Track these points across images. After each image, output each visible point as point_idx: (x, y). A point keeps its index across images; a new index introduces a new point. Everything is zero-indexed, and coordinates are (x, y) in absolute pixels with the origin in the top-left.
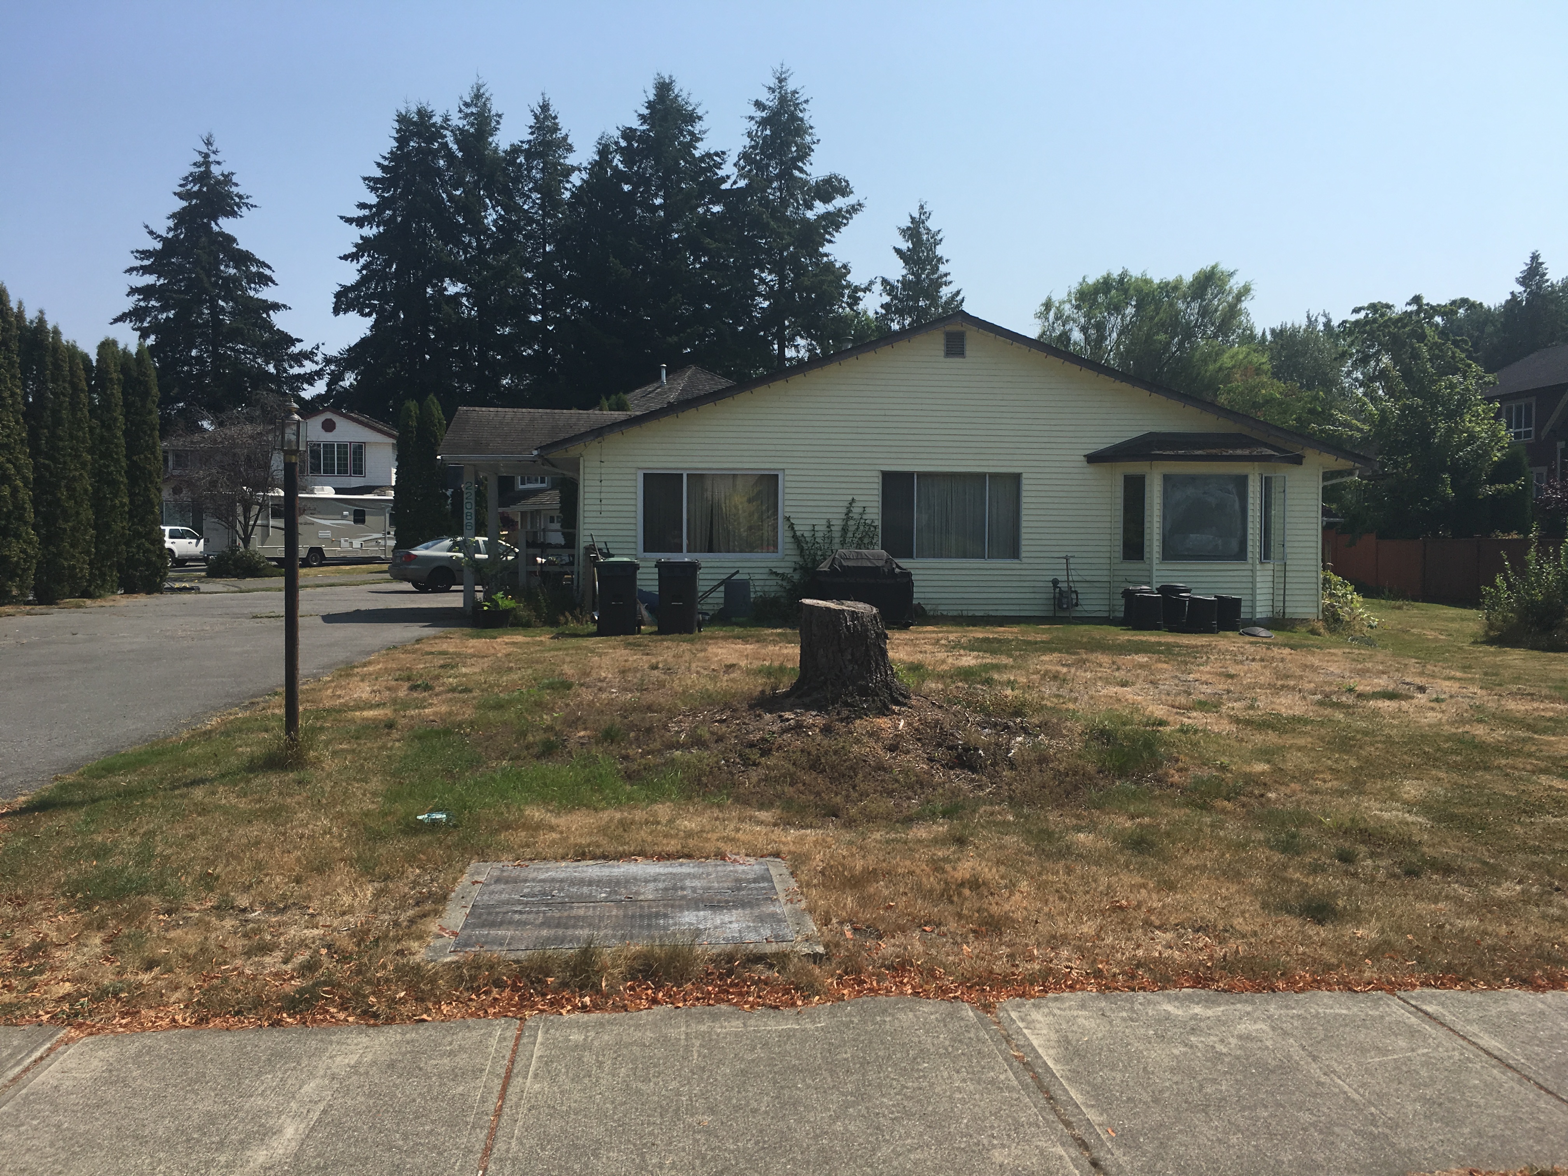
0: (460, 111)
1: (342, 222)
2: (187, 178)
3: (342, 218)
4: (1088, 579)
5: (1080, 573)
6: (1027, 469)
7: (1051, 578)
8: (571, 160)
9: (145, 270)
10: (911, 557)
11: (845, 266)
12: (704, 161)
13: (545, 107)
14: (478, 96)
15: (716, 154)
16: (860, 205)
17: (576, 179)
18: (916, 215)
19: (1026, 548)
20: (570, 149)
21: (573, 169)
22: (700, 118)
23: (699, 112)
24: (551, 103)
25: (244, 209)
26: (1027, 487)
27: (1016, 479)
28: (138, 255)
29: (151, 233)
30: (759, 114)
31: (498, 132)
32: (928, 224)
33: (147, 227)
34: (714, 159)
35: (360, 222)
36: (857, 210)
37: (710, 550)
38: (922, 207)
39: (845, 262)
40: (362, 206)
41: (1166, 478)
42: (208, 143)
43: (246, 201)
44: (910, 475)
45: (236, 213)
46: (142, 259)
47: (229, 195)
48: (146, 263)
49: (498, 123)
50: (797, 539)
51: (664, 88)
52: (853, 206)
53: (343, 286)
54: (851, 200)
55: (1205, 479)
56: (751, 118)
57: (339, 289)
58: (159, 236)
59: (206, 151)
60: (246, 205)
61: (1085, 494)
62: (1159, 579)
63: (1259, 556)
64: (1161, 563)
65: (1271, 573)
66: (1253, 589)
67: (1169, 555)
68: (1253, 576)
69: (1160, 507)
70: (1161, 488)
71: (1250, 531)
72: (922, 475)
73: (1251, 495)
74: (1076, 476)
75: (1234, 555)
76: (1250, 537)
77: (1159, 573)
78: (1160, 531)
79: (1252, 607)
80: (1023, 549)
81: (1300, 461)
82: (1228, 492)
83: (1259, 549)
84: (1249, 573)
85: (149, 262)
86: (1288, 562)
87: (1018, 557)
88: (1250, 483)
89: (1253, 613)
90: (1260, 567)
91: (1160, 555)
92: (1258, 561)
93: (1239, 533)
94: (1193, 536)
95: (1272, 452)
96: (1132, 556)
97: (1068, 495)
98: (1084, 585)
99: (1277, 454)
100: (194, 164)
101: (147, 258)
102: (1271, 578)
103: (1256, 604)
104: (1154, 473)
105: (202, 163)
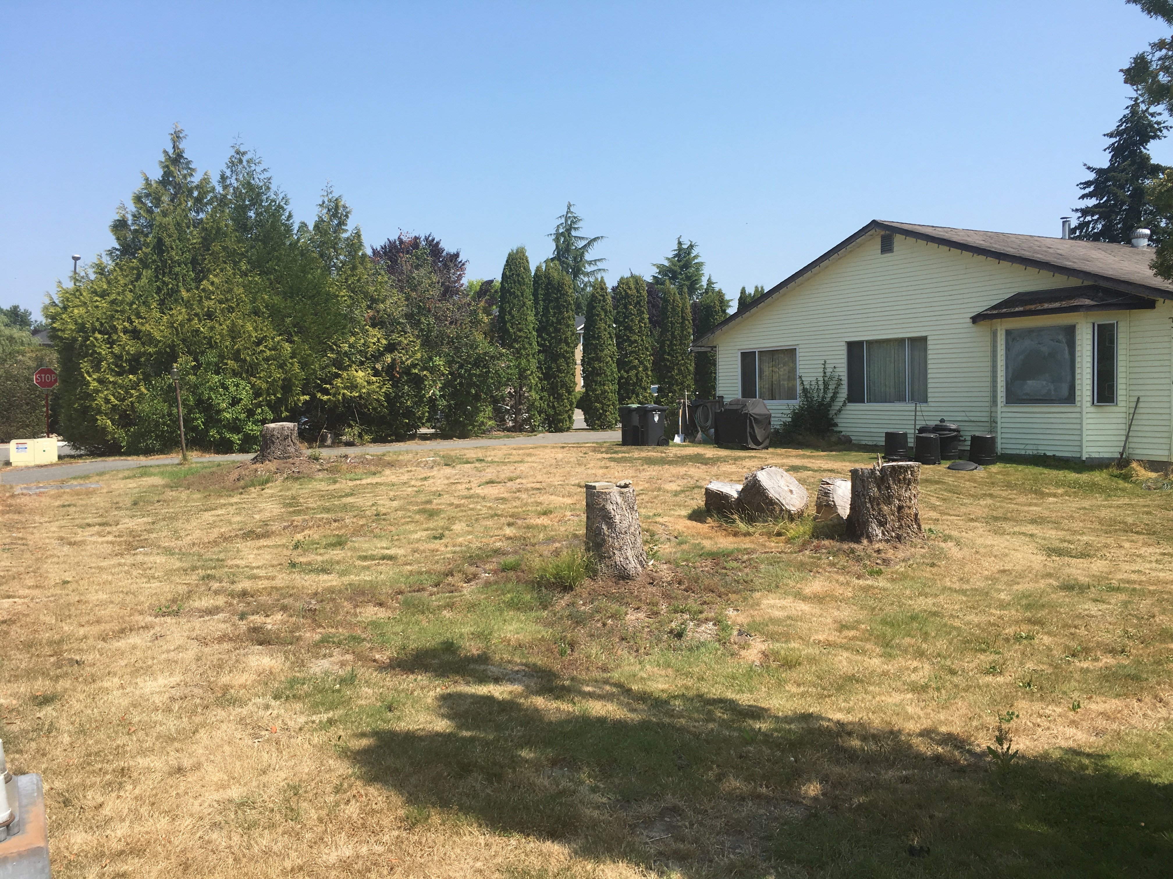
2: (1121, 120)
4: (972, 419)
5: (968, 414)
6: (931, 333)
7: (940, 418)
9: (1090, 195)
10: (863, 401)
19: (931, 395)
25: (1165, 131)
26: (931, 345)
27: (923, 340)
28: (1082, 186)
29: (1089, 168)
33: (1085, 165)
37: (773, 398)
41: (1008, 333)
44: (861, 343)
45: (1159, 137)
46: (1084, 188)
47: (1150, 125)
48: (1087, 190)
50: (805, 390)
55: (1039, 330)
58: (1094, 169)
60: (1166, 127)
61: (971, 350)
62: (1003, 420)
63: (1089, 399)
64: (1005, 406)
65: (1124, 415)
66: (1081, 430)
67: (1012, 398)
68: (1081, 418)
69: (1004, 358)
70: (1003, 342)
71: (1077, 377)
72: (869, 342)
73: (1078, 342)
74: (965, 335)
75: (1065, 399)
76: (1077, 382)
77: (1004, 415)
78: (1004, 379)
79: (1081, 446)
80: (929, 395)
81: (1150, 305)
82: (1059, 341)
83: (1089, 393)
84: (1078, 415)
85: (1092, 188)
86: (1141, 405)
87: (926, 402)
88: (1078, 332)
89: (1081, 452)
90: (1092, 409)
91: (1004, 399)
92: (1089, 404)
93: (1069, 378)
94: (1030, 382)
95: (1087, 302)
96: (994, 402)
97: (960, 350)
98: (959, 424)
99: (1095, 303)
100: (1127, 108)
101: (1089, 186)
102: (1124, 421)
103: (1085, 444)
104: (999, 329)
105: (1132, 106)
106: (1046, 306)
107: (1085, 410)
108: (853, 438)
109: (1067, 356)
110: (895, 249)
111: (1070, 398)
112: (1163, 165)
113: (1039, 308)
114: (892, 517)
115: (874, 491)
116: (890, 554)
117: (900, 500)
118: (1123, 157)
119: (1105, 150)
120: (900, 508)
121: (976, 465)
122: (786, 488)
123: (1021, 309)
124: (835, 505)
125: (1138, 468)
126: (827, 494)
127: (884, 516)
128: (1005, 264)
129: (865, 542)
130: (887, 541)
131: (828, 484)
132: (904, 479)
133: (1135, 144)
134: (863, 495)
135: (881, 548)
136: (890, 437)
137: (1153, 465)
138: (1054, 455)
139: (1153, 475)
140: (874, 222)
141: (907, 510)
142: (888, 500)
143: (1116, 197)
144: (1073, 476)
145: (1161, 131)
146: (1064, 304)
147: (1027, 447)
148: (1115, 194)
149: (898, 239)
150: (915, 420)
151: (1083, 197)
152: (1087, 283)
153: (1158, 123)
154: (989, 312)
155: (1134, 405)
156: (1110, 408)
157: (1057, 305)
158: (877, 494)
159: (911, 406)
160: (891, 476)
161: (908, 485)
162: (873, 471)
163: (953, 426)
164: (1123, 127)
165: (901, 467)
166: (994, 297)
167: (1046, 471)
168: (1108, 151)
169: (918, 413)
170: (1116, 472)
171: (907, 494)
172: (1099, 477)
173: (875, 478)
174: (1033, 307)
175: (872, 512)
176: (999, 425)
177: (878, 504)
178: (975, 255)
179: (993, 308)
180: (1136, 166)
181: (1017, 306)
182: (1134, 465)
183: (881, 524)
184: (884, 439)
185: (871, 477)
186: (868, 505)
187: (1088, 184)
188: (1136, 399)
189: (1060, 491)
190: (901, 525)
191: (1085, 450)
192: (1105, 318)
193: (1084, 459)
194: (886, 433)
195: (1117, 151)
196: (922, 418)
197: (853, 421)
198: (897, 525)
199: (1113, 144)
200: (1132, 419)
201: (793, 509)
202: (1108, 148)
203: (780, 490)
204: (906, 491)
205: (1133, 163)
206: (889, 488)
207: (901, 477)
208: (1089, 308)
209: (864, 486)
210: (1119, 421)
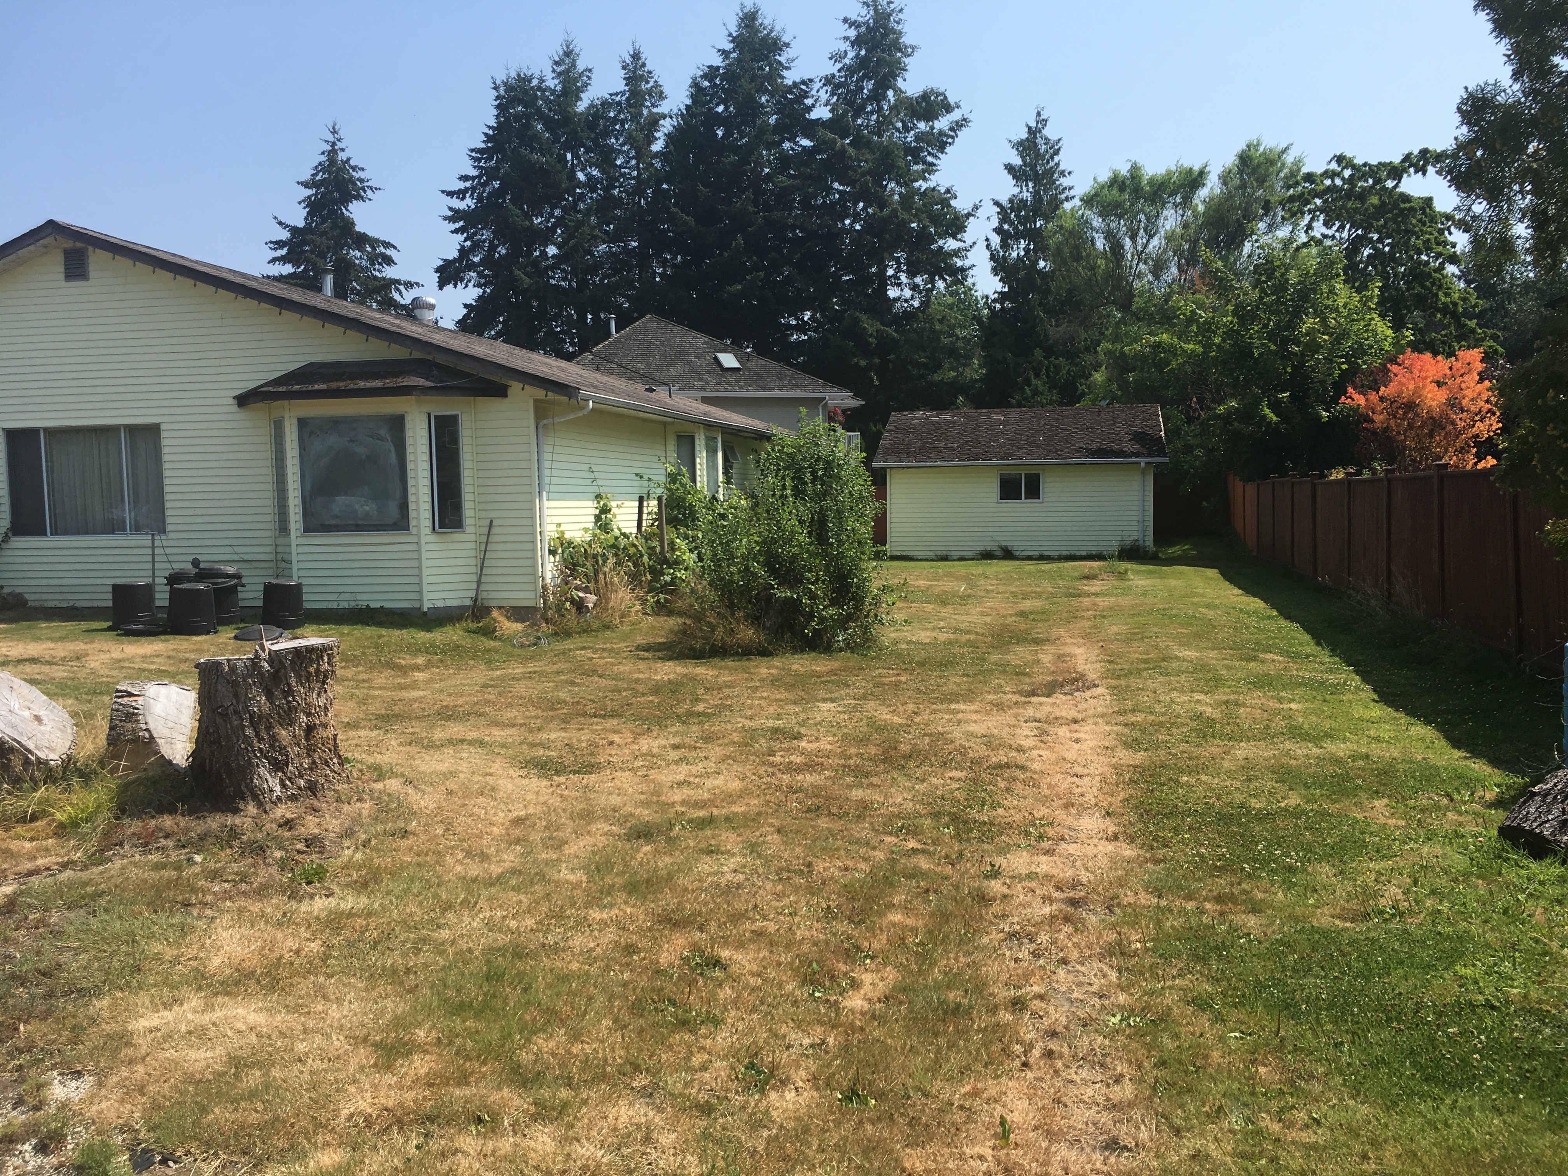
0: (554, 71)
1: (444, 196)
2: (316, 167)
3: (443, 192)
4: (246, 557)
5: (238, 550)
6: (166, 419)
7: (191, 558)
8: (664, 108)
9: (283, 259)
10: (43, 533)
11: (948, 191)
12: (791, 93)
13: (636, 56)
14: (568, 54)
15: (803, 82)
16: (965, 120)
17: (667, 126)
18: (1033, 124)
19: (172, 520)
20: (661, 96)
21: (664, 116)
22: (787, 45)
23: (785, 39)
24: (642, 50)
25: (369, 192)
26: (167, 439)
27: (153, 431)
28: (272, 246)
29: (280, 223)
30: (852, 33)
31: (589, 87)
32: (1046, 132)
33: (275, 218)
34: (801, 90)
35: (460, 194)
36: (962, 126)
38: (1039, 114)
39: (948, 185)
40: (464, 178)
41: (302, 423)
42: (334, 132)
43: (366, 184)
44: (36, 432)
45: (362, 198)
46: (275, 249)
47: (352, 181)
48: (281, 253)
49: (589, 78)
51: (749, 19)
52: (957, 123)
53: (445, 260)
54: (956, 115)
55: (351, 422)
56: (846, 38)
57: (441, 263)
58: (287, 226)
59: (332, 140)
60: (371, 188)
61: (236, 448)
62: (301, 557)
63: (429, 523)
64: (302, 536)
65: (472, 545)
66: (419, 568)
67: (313, 525)
68: (419, 551)
69: (297, 461)
70: (295, 436)
71: (411, 490)
72: (51, 432)
73: (409, 441)
74: (223, 425)
75: (395, 524)
76: (411, 499)
77: (300, 550)
78: (298, 493)
79: (420, 592)
80: (169, 520)
81: (501, 392)
82: (381, 439)
83: (428, 515)
84: (413, 547)
85: (284, 252)
86: (494, 530)
87: (164, 532)
88: (408, 425)
89: (421, 600)
90: (433, 538)
91: (300, 525)
92: (428, 531)
93: (398, 493)
94: (339, 499)
95: (422, 382)
96: (283, 527)
97: (221, 449)
98: (241, 565)
99: (429, 384)
100: (323, 153)
101: (281, 248)
102: (473, 553)
103: (426, 588)
104: (287, 416)
105: (330, 152)
106: (362, 384)
107: (424, 539)
108: (27, 597)
109: (393, 458)
110: (92, 274)
111: (401, 523)
112: (370, 234)
113: (352, 386)
114: (296, 749)
115: (260, 702)
116: (311, 826)
117: (309, 715)
118: (321, 216)
119: (300, 203)
120: (310, 729)
121: (280, 630)
122: (27, 714)
123: (324, 386)
124: (152, 737)
125: (502, 619)
126: (131, 716)
127: (282, 749)
128: (289, 316)
129: (252, 809)
130: (293, 798)
131: (130, 695)
132: (318, 671)
133: (335, 202)
134: (236, 712)
135: (289, 815)
136: (120, 591)
137: (518, 613)
138: (382, 607)
139: (519, 626)
140: (51, 223)
141: (322, 733)
142: (287, 717)
143: (315, 268)
144: (423, 636)
145: (365, 192)
146: (389, 383)
147: (341, 598)
148: (314, 265)
149: (96, 259)
150: (153, 562)
151: (274, 260)
152: (417, 355)
153: (362, 181)
154: (271, 389)
155: (486, 530)
156: (457, 536)
157: (377, 384)
158: (266, 708)
159: (144, 540)
160: (293, 670)
161: (324, 683)
162: (255, 662)
163: (230, 570)
164: (319, 177)
165: (310, 649)
166: (272, 367)
167: (383, 632)
168: (303, 205)
169: (157, 551)
170: (473, 626)
171: (322, 702)
172: (453, 634)
173: (261, 675)
174: (341, 384)
175: (256, 745)
176: (295, 566)
177: (269, 728)
178: (240, 297)
179: (277, 382)
180: (338, 231)
181: (316, 382)
182: (495, 614)
183: (278, 766)
184: (110, 596)
185: (251, 676)
186: (249, 732)
187: (279, 244)
188: (487, 523)
189: (420, 660)
190: (314, 762)
191: (426, 596)
192: (445, 406)
193: (425, 610)
194: (115, 587)
195: (314, 207)
196: (165, 558)
197: (25, 567)
198: (306, 763)
199: (309, 197)
200: (485, 551)
201: (54, 757)
202: (304, 201)
203: (13, 719)
204: (319, 695)
205: (334, 226)
206: (290, 692)
207: (312, 670)
208: (424, 390)
209: (236, 696)
210: (465, 554)
